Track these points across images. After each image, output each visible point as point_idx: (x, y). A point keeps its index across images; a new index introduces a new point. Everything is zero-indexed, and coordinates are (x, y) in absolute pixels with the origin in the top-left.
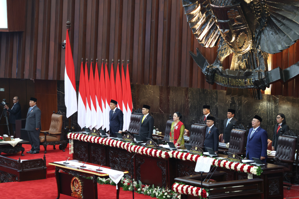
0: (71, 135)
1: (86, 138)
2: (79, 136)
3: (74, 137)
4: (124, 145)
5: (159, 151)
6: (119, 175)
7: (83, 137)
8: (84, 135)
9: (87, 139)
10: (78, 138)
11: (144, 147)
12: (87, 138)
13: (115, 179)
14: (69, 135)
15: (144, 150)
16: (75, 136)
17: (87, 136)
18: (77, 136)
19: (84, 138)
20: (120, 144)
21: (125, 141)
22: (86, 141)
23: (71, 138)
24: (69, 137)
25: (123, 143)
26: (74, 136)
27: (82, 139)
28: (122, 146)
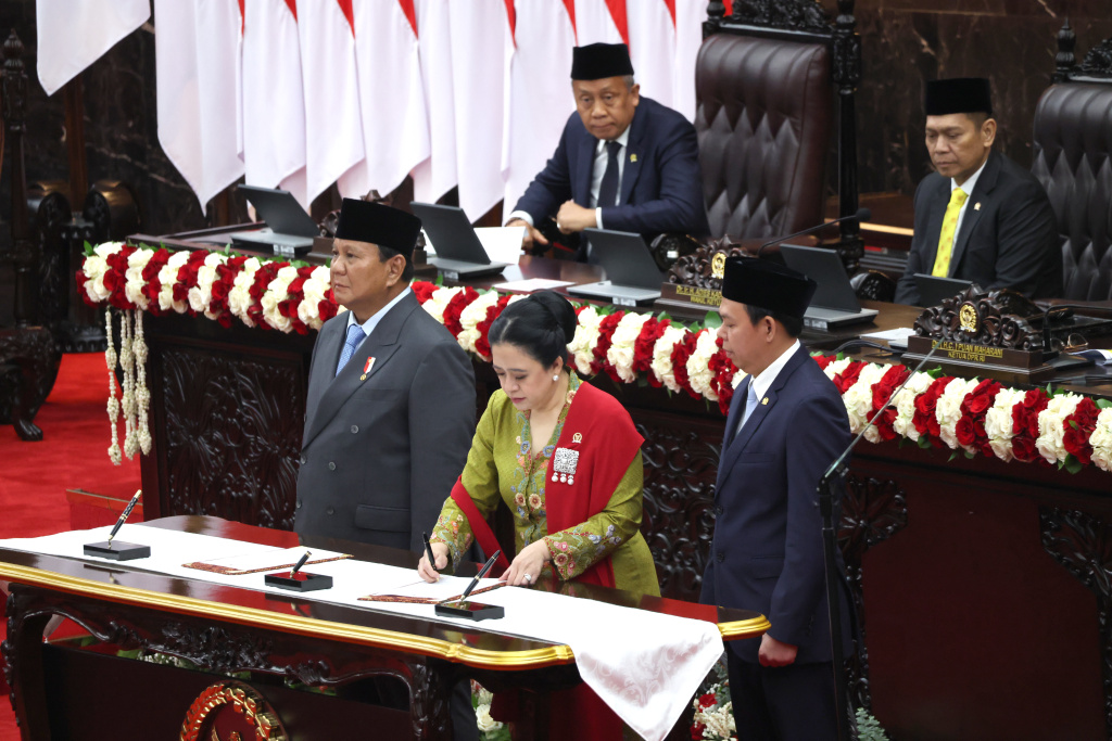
0: (118, 265)
1: (277, 291)
2: (207, 275)
3: (152, 287)
4: (681, 354)
5: (1063, 405)
6: (679, 657)
7: (244, 281)
8: (253, 264)
9: (288, 308)
10: (200, 298)
11: (902, 364)
12: (296, 293)
13: (638, 695)
14: (96, 265)
15: (904, 400)
16: (168, 275)
17: (288, 274)
18: (188, 278)
19: (257, 291)
20: (644, 348)
21: (693, 318)
22: (277, 321)
23: (118, 300)
24: (96, 290)
25: (673, 335)
26: (151, 272)
27: (239, 300)
28: (661, 367)
